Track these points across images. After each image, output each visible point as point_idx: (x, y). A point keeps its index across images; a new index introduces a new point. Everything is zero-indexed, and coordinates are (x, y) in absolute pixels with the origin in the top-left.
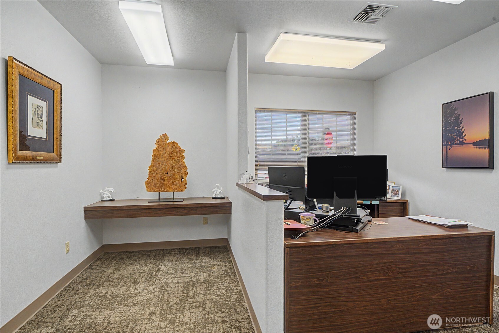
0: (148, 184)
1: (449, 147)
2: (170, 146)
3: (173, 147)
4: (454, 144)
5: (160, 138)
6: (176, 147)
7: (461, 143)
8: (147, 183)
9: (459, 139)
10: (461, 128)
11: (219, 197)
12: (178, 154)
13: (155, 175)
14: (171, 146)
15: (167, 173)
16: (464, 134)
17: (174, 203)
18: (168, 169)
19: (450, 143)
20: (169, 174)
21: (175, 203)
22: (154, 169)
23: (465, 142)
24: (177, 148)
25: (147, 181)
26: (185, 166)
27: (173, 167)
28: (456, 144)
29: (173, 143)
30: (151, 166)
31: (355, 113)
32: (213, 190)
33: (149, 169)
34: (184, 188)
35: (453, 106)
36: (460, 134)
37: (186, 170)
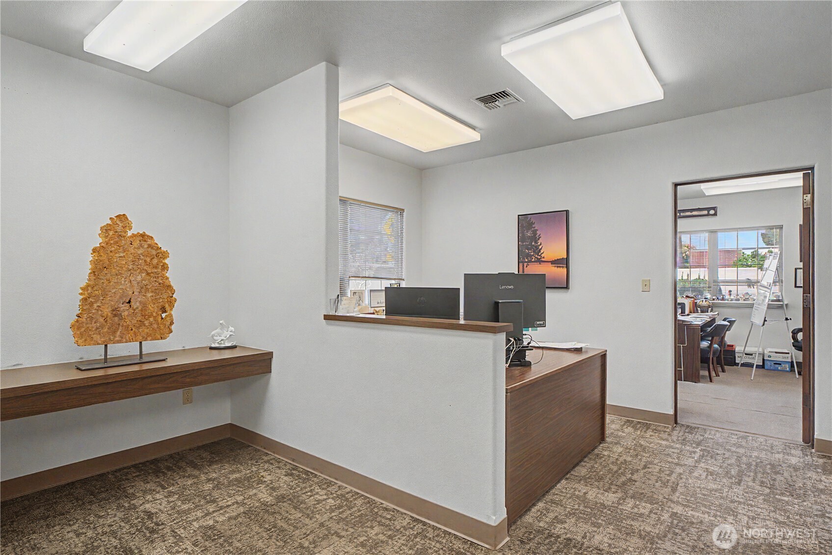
0: (78, 328)
1: (525, 264)
2: (136, 243)
3: (141, 246)
4: (530, 262)
5: (109, 222)
6: (149, 246)
7: (539, 261)
8: (77, 326)
9: (536, 256)
10: (539, 244)
11: (228, 344)
12: (155, 261)
13: (98, 306)
14: (138, 242)
15: (127, 301)
16: (542, 251)
17: (141, 366)
18: (131, 293)
19: (526, 260)
20: (132, 303)
21: (146, 367)
22: (97, 292)
23: (543, 259)
24: (152, 248)
25: (77, 321)
26: (169, 287)
27: (142, 288)
28: (533, 262)
29: (143, 236)
30: (88, 286)
31: (403, 210)
32: (213, 333)
33: (81, 294)
34: (167, 330)
35: (530, 219)
36: (537, 250)
37: (173, 294)
